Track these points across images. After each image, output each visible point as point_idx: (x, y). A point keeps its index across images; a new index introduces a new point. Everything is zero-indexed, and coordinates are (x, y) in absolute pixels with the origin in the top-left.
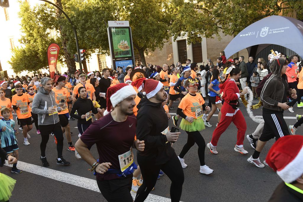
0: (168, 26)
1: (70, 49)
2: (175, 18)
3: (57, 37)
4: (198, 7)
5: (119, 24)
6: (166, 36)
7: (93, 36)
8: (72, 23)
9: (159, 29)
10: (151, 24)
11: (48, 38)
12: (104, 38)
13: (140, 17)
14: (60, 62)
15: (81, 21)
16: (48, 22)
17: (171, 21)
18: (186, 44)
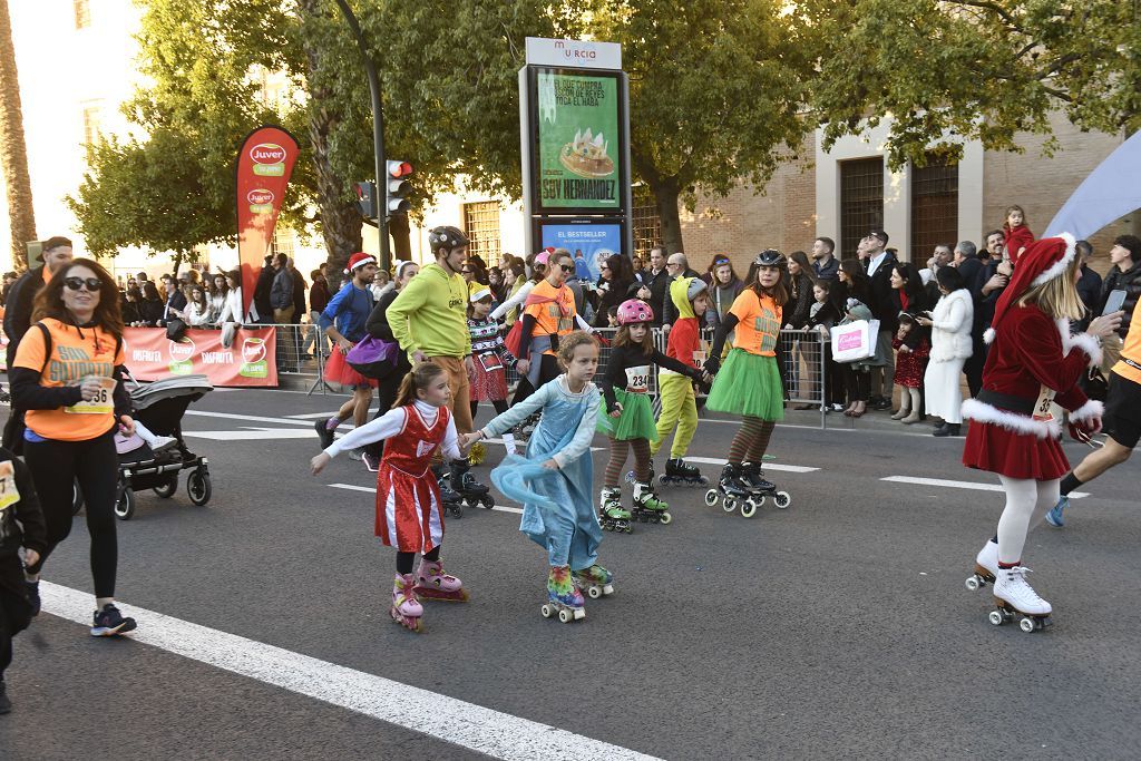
0: (804, 80)
1: (344, 159)
2: (839, 39)
3: (292, 104)
5: (577, 54)
6: (789, 126)
7: (453, 103)
8: (364, 38)
9: (757, 92)
10: (723, 69)
11: (251, 107)
12: (502, 115)
13: (676, 34)
14: (294, 222)
15: (406, 34)
16: (258, 36)
17: (819, 59)
18: (881, 177)
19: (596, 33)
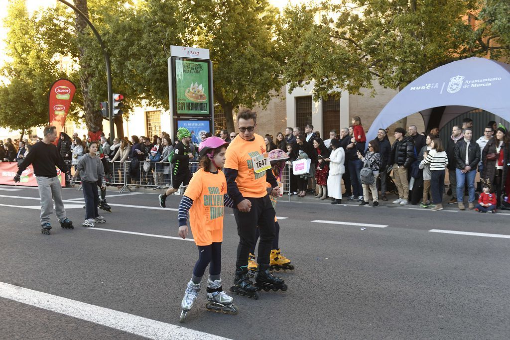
0: (281, 65)
1: (95, 93)
2: (294, 50)
3: (73, 70)
4: (338, 35)
5: (191, 53)
6: (276, 83)
7: (141, 71)
8: (104, 44)
9: (263, 70)
10: (250, 60)
11: (55, 70)
12: (161, 76)
13: (231, 46)
14: (73, 118)
15: (121, 43)
16: (58, 42)
17: (287, 58)
18: (311, 103)
19: (199, 45)
